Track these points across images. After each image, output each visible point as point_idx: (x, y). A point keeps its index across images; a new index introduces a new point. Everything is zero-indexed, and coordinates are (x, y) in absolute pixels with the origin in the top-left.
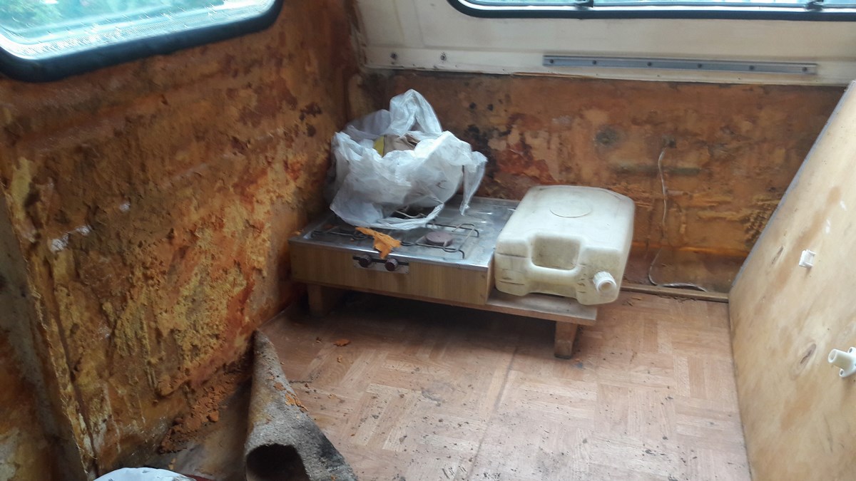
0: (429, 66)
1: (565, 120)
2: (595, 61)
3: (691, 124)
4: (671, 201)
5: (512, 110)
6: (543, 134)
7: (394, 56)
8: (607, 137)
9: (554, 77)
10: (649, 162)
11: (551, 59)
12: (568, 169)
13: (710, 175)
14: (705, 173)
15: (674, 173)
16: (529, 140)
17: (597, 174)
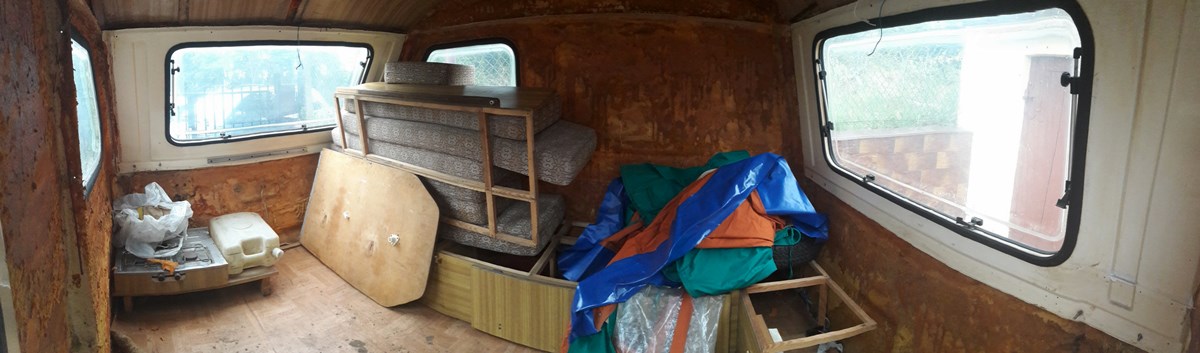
0: (153, 169)
1: (219, 185)
2: (229, 159)
3: (270, 177)
4: (269, 209)
5: (195, 185)
6: (211, 193)
7: (134, 166)
8: (238, 189)
9: (212, 167)
10: (257, 196)
11: (211, 161)
12: (224, 207)
13: (280, 196)
14: (278, 195)
15: (268, 198)
16: (205, 198)
17: (237, 206)
